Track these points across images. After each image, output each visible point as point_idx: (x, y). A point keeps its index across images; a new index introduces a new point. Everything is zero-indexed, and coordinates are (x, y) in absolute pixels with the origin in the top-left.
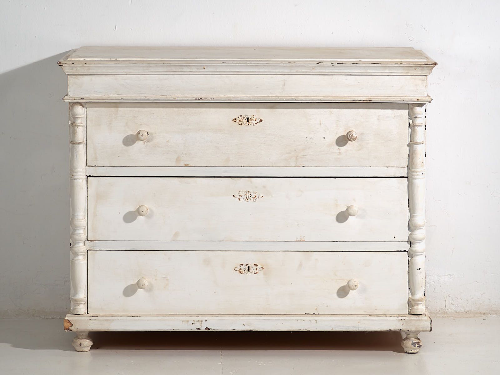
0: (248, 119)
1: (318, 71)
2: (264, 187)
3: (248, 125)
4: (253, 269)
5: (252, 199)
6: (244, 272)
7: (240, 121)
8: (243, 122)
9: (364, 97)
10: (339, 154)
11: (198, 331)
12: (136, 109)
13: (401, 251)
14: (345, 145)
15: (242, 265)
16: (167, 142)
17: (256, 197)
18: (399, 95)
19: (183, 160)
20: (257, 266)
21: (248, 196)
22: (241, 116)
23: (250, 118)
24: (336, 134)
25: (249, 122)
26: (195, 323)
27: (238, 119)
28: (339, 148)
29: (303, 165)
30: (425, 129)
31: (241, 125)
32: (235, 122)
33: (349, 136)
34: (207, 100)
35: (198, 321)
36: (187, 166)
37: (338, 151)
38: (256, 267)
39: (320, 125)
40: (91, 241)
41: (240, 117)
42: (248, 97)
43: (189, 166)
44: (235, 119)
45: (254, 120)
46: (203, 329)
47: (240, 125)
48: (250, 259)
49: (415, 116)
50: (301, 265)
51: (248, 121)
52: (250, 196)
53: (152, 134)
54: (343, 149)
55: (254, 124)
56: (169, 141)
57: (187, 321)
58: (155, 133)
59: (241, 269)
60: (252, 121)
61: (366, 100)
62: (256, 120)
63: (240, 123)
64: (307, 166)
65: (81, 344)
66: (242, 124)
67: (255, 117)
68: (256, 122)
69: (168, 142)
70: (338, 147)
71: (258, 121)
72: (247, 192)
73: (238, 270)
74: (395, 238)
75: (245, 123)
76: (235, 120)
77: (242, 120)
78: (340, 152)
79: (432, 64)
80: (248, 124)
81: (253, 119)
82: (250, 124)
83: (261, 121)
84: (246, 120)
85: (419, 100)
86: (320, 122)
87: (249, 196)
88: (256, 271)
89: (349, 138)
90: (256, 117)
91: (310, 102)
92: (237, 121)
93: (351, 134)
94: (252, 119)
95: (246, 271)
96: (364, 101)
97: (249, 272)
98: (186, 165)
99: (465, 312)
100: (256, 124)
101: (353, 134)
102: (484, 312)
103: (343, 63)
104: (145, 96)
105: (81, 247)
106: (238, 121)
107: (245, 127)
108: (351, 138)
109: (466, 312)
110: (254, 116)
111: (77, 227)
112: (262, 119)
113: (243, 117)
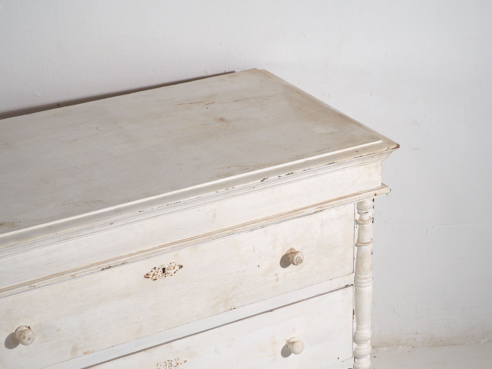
0: (164, 269)
2: (188, 349)
3: (165, 277)
7: (154, 275)
8: (158, 275)
10: (277, 280)
16: (57, 331)
17: (177, 364)
19: (82, 348)
21: (168, 366)
22: (155, 268)
23: (166, 268)
24: (273, 257)
25: (166, 273)
27: (151, 273)
29: (234, 306)
30: (373, 222)
31: (156, 279)
32: (148, 278)
33: (295, 260)
36: (87, 353)
37: (275, 278)
39: (254, 251)
41: (153, 270)
43: (90, 352)
44: (148, 274)
45: (172, 268)
47: (154, 280)
49: (365, 212)
51: (164, 272)
52: (171, 365)
53: (35, 327)
54: (282, 271)
55: (173, 274)
56: (60, 329)
60: (169, 271)
62: (174, 268)
63: (154, 278)
64: (238, 307)
67: (173, 265)
68: (175, 270)
71: (177, 268)
72: (168, 362)
74: (338, 359)
75: (161, 275)
76: (147, 276)
77: (156, 273)
78: (277, 278)
79: (394, 148)
80: (165, 275)
81: (170, 267)
82: (168, 274)
83: (181, 267)
84: (162, 272)
85: (377, 195)
89: (296, 263)
90: (175, 264)
92: (149, 276)
93: (297, 258)
94: (168, 269)
98: (85, 353)
100: (175, 273)
101: (300, 257)
103: (292, 173)
106: (151, 276)
107: (162, 280)
108: (297, 263)
110: (171, 263)
112: (182, 265)
113: (157, 269)
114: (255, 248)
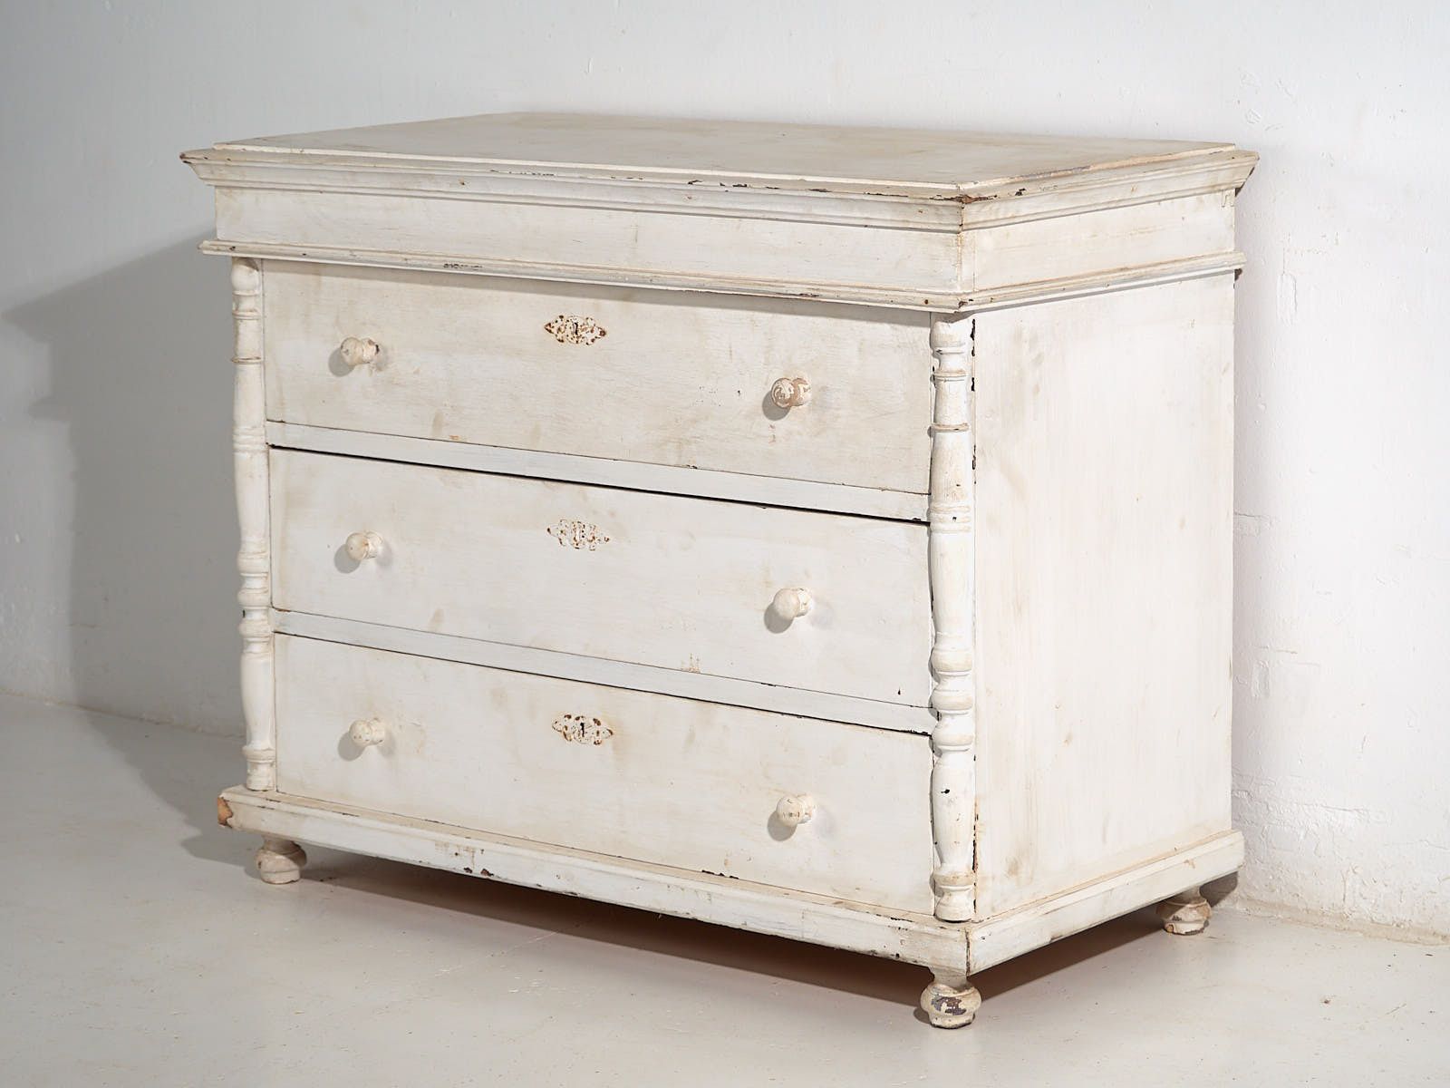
0: (576, 326)
1: (702, 205)
2: (613, 514)
3: (577, 342)
4: (591, 730)
5: (587, 544)
6: (572, 737)
7: (559, 329)
8: (566, 334)
9: (804, 286)
10: (774, 441)
11: (468, 874)
12: (356, 282)
13: (916, 733)
14: (782, 417)
15: (569, 717)
16: (415, 373)
17: (594, 538)
18: (892, 286)
19: (447, 425)
20: (599, 724)
21: (577, 533)
22: (561, 317)
23: (580, 325)
24: (766, 384)
25: (579, 334)
26: (461, 852)
27: (555, 325)
28: (773, 423)
29: (694, 462)
30: (973, 389)
31: (562, 341)
32: (550, 331)
34: (469, 270)
35: (467, 849)
36: (454, 440)
37: (769, 433)
38: (599, 728)
39: (731, 355)
40: (280, 610)
41: (559, 320)
42: (553, 267)
43: (460, 440)
44: (550, 324)
45: (589, 329)
46: (477, 872)
47: (560, 340)
48: (587, 702)
49: (938, 349)
50: (691, 738)
51: (576, 332)
52: (583, 534)
53: (385, 351)
54: (782, 424)
55: (590, 342)
57: (446, 845)
58: (393, 349)
59: (566, 728)
60: (584, 334)
61: (806, 295)
62: (592, 331)
63: (560, 336)
64: (703, 466)
65: (260, 864)
66: (565, 340)
67: (591, 323)
68: (592, 336)
69: (417, 372)
70: (769, 422)
71: (597, 333)
72: (576, 524)
73: (561, 728)
74: (899, 693)
75: (571, 336)
76: (548, 328)
77: (563, 328)
78: (773, 435)
79: (952, 199)
80: (576, 339)
81: (586, 326)
82: (580, 339)
83: (603, 333)
84: (573, 329)
85: (930, 303)
86: (730, 347)
87: (581, 535)
88: (597, 738)
90: (593, 322)
91: (684, 289)
92: (552, 330)
94: (584, 327)
95: (576, 734)
96: (801, 295)
97: (583, 740)
98: (453, 437)
99: (1395, 925)
100: (593, 341)
102: (1445, 932)
103: (746, 186)
104: (351, 251)
105: (257, 624)
106: (554, 330)
107: (571, 347)
109: (1398, 926)
110: (588, 318)
111: (244, 572)
112: (606, 330)
113: (564, 320)
114: (733, 349)
